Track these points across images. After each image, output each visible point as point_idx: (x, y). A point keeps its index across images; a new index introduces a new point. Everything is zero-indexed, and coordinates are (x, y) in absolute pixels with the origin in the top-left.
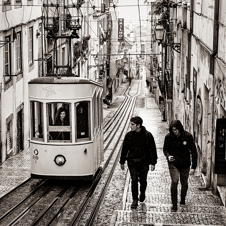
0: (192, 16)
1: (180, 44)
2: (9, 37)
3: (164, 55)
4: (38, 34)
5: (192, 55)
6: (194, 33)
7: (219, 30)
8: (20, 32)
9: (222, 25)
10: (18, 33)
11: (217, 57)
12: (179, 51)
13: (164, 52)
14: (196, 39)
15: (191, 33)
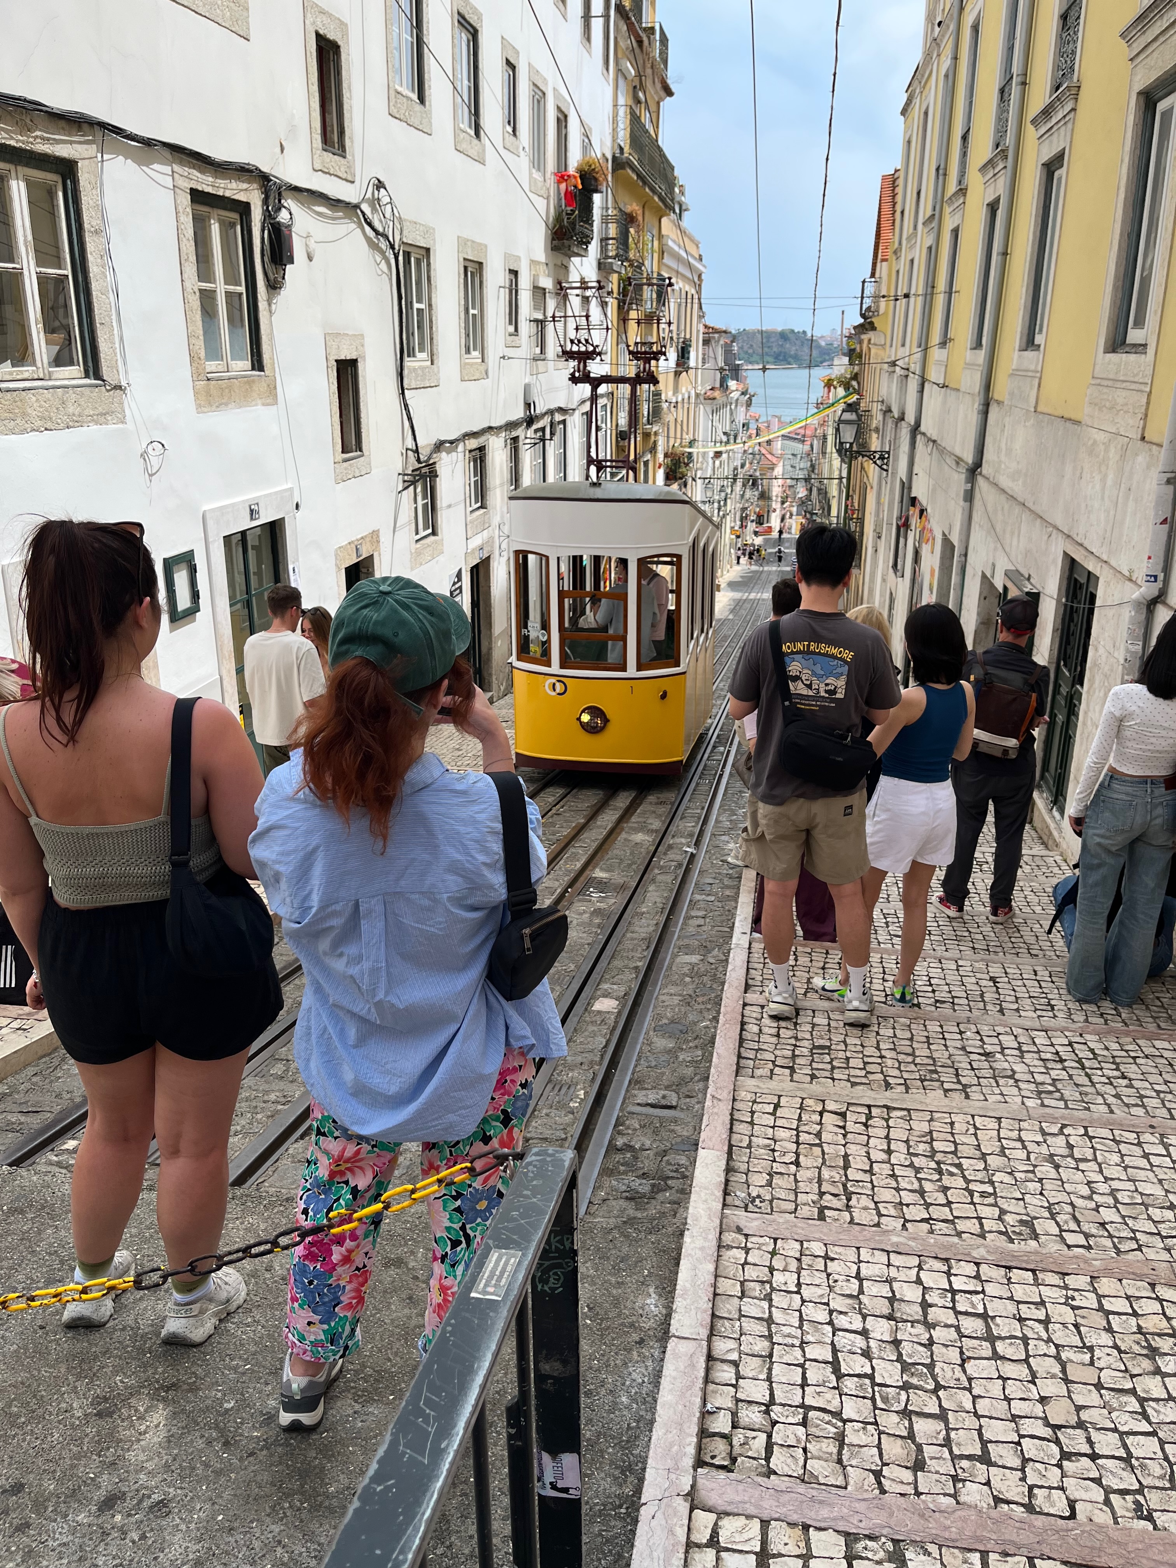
0: (921, 391)
1: (888, 453)
2: (543, 429)
3: (844, 481)
5: (916, 475)
6: (923, 428)
7: (990, 415)
8: (564, 422)
9: (998, 402)
10: (559, 423)
11: (980, 474)
12: (885, 467)
13: (845, 474)
14: (929, 440)
15: (915, 429)
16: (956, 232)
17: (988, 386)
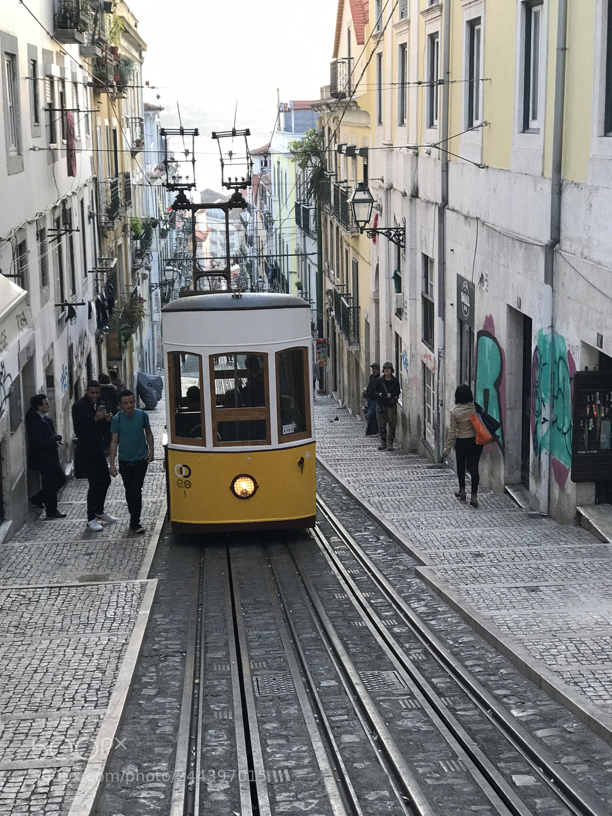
0: (446, 170)
1: (404, 229)
4: (91, 216)
5: (452, 250)
8: (70, 210)
11: (560, 249)
12: (401, 243)
14: (466, 217)
15: (444, 206)
16: (473, 24)
17: (558, 168)
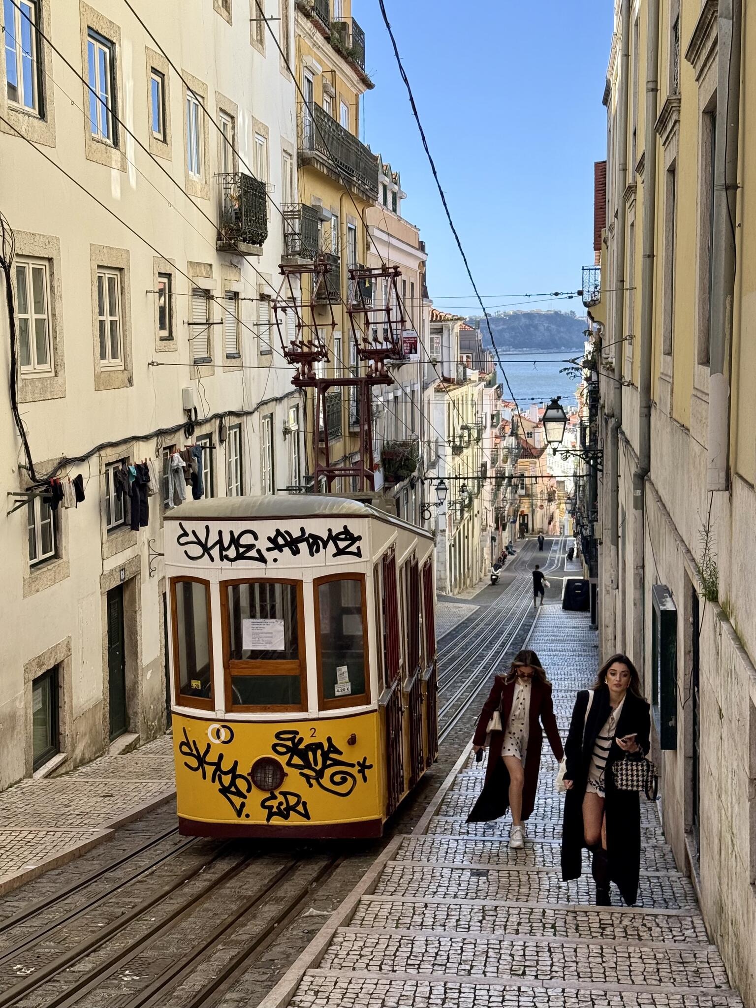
1: (602, 452)
4: (286, 431)
6: (623, 427)
7: (652, 418)
8: (239, 426)
9: (655, 406)
10: (231, 428)
11: (650, 480)
12: (600, 467)
14: (625, 439)
15: (617, 426)
16: (632, 227)
17: (646, 388)
